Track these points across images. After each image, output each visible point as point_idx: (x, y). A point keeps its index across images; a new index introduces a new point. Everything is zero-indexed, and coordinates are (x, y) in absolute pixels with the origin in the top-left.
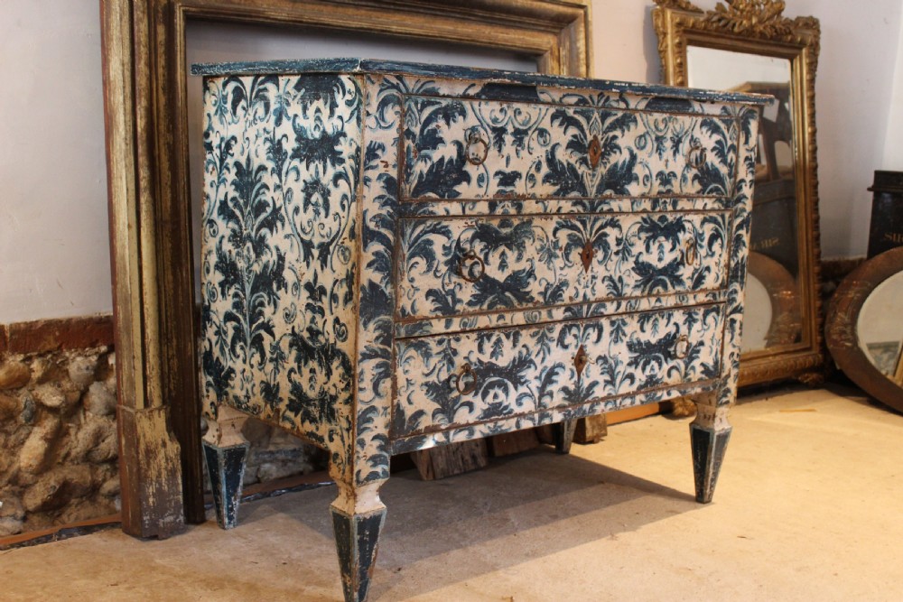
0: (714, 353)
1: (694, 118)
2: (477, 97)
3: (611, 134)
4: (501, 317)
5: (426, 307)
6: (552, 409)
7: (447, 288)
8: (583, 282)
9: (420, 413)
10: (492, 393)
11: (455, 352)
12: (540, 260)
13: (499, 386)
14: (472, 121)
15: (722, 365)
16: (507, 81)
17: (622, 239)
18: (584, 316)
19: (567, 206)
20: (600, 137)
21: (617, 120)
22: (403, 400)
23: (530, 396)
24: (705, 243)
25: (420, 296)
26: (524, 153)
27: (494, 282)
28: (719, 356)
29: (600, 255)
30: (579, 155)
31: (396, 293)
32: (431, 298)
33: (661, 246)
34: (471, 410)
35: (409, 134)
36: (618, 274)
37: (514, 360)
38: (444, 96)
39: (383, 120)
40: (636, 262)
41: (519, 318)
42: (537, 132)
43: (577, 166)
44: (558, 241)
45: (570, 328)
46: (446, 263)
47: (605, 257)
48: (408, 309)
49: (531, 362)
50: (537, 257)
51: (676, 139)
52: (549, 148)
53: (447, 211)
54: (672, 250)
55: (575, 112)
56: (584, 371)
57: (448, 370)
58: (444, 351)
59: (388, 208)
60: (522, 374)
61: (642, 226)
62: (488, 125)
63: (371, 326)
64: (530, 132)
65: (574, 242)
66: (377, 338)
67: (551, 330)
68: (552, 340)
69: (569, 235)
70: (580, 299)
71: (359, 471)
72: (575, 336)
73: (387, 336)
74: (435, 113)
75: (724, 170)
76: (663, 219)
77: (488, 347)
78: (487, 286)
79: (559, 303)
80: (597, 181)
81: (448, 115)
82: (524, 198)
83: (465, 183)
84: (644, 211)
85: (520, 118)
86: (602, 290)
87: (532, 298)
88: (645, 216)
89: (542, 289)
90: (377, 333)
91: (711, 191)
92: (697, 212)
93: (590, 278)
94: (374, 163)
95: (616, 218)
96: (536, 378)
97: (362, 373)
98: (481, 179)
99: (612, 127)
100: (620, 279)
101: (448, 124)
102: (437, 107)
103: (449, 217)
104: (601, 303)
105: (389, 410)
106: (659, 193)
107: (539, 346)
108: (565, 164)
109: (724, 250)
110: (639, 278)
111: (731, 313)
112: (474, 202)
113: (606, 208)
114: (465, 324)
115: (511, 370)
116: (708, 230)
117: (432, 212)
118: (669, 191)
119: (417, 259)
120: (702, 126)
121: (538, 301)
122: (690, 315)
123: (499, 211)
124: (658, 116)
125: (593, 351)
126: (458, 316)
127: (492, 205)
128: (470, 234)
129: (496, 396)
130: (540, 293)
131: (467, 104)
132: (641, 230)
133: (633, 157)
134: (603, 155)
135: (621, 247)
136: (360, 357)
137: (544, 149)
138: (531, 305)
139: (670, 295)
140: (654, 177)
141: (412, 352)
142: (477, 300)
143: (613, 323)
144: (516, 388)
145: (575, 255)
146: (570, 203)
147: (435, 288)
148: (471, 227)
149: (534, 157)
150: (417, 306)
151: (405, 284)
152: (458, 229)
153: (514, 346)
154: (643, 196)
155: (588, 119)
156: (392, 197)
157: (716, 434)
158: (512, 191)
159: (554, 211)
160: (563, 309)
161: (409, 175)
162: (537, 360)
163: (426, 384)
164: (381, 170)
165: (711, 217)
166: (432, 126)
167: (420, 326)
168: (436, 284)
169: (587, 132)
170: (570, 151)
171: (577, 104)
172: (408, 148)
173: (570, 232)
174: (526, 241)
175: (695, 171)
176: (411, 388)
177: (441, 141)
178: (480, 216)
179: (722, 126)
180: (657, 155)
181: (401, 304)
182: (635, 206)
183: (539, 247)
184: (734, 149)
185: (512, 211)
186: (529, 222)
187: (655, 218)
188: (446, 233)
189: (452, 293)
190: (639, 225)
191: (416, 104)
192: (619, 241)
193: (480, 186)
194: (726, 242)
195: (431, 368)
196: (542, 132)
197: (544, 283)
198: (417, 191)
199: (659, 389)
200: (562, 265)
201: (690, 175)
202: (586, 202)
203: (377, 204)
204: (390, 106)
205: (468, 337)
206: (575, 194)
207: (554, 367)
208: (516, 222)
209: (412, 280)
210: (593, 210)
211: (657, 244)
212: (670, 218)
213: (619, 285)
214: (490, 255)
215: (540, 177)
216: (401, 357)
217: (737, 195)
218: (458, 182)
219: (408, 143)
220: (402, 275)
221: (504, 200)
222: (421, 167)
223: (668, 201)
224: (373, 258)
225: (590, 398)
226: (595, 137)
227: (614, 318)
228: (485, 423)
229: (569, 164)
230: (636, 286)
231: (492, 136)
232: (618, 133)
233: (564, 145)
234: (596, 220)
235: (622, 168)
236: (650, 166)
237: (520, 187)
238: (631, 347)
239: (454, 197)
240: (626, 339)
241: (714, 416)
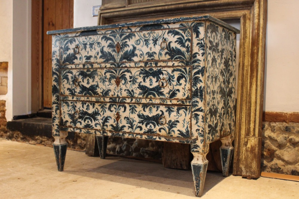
0: (186, 127)
1: (164, 31)
2: (79, 36)
3: (124, 41)
4: (88, 98)
5: (67, 93)
6: (108, 131)
7: (73, 88)
8: (117, 90)
9: (67, 121)
10: (87, 120)
11: (76, 106)
12: (100, 82)
13: (89, 119)
14: (77, 42)
15: (192, 133)
18: (117, 102)
19: (108, 65)
20: (120, 42)
21: (127, 36)
22: (63, 116)
23: (99, 125)
24: (175, 80)
25: (66, 89)
26: (93, 50)
27: (86, 88)
29: (123, 82)
30: (112, 49)
31: (60, 88)
32: (68, 90)
33: (151, 80)
34: (81, 124)
35: (62, 48)
36: (131, 89)
37: (93, 112)
38: (70, 37)
39: (56, 45)
40: (139, 85)
41: (94, 99)
42: (97, 43)
43: (112, 52)
44: (106, 76)
45: (113, 105)
46: (72, 81)
47: (125, 83)
48: (63, 93)
49: (99, 114)
50: (99, 81)
51: (155, 39)
52: (101, 48)
53: (71, 67)
54: (157, 81)
55: (110, 36)
56: (119, 121)
57: (74, 111)
58: (73, 105)
59: (58, 67)
60: (96, 117)
62: (82, 43)
63: (55, 96)
64: (95, 44)
65: (112, 77)
66: (56, 99)
67: (105, 105)
68: (106, 108)
69: (110, 75)
70: (116, 96)
71: (53, 132)
72: (115, 108)
73: (58, 99)
74: (68, 42)
75: (183, 49)
76: (151, 69)
77: (85, 106)
78: (83, 88)
79: (108, 96)
80: (120, 57)
81: (71, 42)
82: (94, 63)
83: (76, 60)
84: (142, 67)
85: (91, 40)
86: (125, 94)
87: (98, 94)
89: (102, 91)
90: (56, 98)
91: (177, 58)
92: (168, 67)
93: (119, 89)
94: (54, 56)
95: (129, 69)
96: (101, 119)
97: (53, 107)
98: (80, 58)
99: (125, 39)
100: (133, 91)
101: (71, 44)
102: (68, 40)
103: (72, 69)
104: (124, 98)
105: (59, 118)
106: (148, 60)
107: (102, 109)
108: (107, 52)
109: (188, 83)
110: (141, 91)
111: (195, 111)
112: (79, 65)
113: (124, 66)
114: (77, 99)
115: (93, 115)
116: (177, 74)
117: (68, 68)
118: (153, 59)
119: (64, 80)
120: (168, 33)
121: (100, 95)
122: (169, 108)
123: (86, 67)
124: (145, 32)
125: (123, 115)
126: (76, 96)
127: (84, 65)
128: (78, 73)
129: (88, 122)
130: (101, 92)
131: (76, 38)
132: (140, 73)
133: (135, 48)
134: (121, 48)
135: (132, 79)
136: (52, 103)
137: (100, 48)
138: (98, 96)
139: (157, 99)
140: (145, 54)
141: (64, 104)
142: (81, 92)
143: (130, 106)
144: (94, 121)
145: (113, 81)
146: (109, 64)
147: (69, 88)
148: (78, 72)
149: (96, 51)
150: (65, 92)
151: (62, 86)
152: (75, 72)
153: (93, 108)
154: (140, 61)
155: (115, 37)
156: (58, 64)
158: (90, 61)
159: (104, 67)
160: (109, 98)
161: (62, 58)
162: (101, 114)
163: (68, 114)
164: (56, 57)
165: (178, 69)
166: (67, 45)
167: (66, 97)
168: (70, 87)
169: (115, 41)
170: (108, 48)
171: (111, 33)
173: (111, 74)
174: (95, 76)
175: (166, 51)
176: (65, 114)
177: (69, 49)
178: (81, 68)
179: (181, 32)
180: (146, 47)
181: (61, 91)
182: (137, 65)
183: (99, 78)
184: (190, 40)
185: (90, 67)
186: (96, 70)
187: (147, 69)
188: (72, 73)
189: (74, 89)
191: (63, 40)
192: (131, 77)
193: (80, 60)
194: (188, 79)
195: (70, 109)
196: (99, 43)
197: (102, 89)
198: (64, 62)
199: (155, 136)
200: (108, 84)
201: (163, 53)
202: (116, 64)
203: (55, 66)
204: (57, 41)
205: (79, 103)
206: (111, 61)
207: (108, 117)
208: (92, 70)
209: (63, 85)
210: (119, 67)
211: (149, 79)
212: (155, 69)
213: (132, 93)
214: (84, 80)
215: (98, 57)
216: (62, 105)
217: (193, 59)
218: (74, 59)
219: (61, 50)
220: (61, 83)
221: (87, 64)
222: (65, 56)
223: (153, 63)
224: (54, 79)
225: (122, 131)
226: (118, 43)
227: (130, 104)
228: (85, 129)
229: (108, 52)
230: (140, 94)
231: (83, 46)
232: (127, 40)
233: (107, 46)
234: (120, 70)
235: (130, 52)
236: (142, 50)
237: (92, 60)
238: (139, 116)
239: (73, 63)
240: (137, 113)
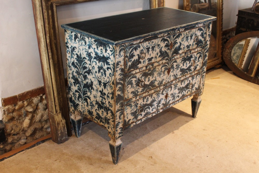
0: (198, 85)
1: (196, 29)
2: (143, 42)
3: (175, 40)
4: (149, 92)
5: (131, 96)
6: (160, 109)
7: (136, 90)
8: (168, 78)
9: (130, 120)
10: (146, 110)
11: (138, 104)
12: (158, 76)
13: (148, 108)
14: (142, 48)
15: (200, 86)
16: (151, 36)
17: (177, 65)
18: (168, 86)
19: (164, 61)
20: (173, 42)
21: (177, 36)
22: (126, 118)
23: (155, 108)
24: (197, 59)
25: (130, 94)
26: (154, 52)
27: (147, 85)
28: (199, 85)
29: (172, 70)
30: (168, 48)
31: (124, 95)
32: (132, 93)
33: (187, 63)
34: (141, 116)
35: (127, 56)
36: (176, 73)
37: (151, 101)
38: (135, 44)
39: (120, 55)
40: (180, 69)
41: (153, 91)
42: (157, 46)
43: (167, 51)
44: (162, 70)
45: (164, 90)
46: (136, 84)
47: (173, 71)
48: (127, 98)
49: (155, 100)
50: (157, 76)
51: (191, 36)
52: (160, 49)
53: (136, 72)
54: (189, 63)
55: (167, 38)
56: (167, 98)
57: (136, 108)
58: (135, 104)
59: (122, 76)
60: (153, 104)
61: (182, 60)
62: (145, 48)
63: (118, 104)
64: (155, 46)
65: (166, 69)
66: (120, 107)
67: (160, 92)
68: (160, 94)
69: (165, 68)
70: (167, 82)
71: (116, 137)
72: (166, 91)
73: (122, 105)
74: (133, 49)
75: (203, 39)
76: (187, 56)
77: (145, 100)
78: (145, 86)
79: (162, 85)
80: (172, 53)
81: (136, 49)
82: (154, 63)
83: (140, 64)
84: (183, 56)
85: (153, 44)
86: (172, 78)
87: (156, 86)
88: (183, 57)
89: (158, 83)
90: (120, 106)
91: (199, 46)
92: (195, 52)
93: (169, 76)
94: (118, 66)
95: (176, 60)
96: (156, 104)
97: (116, 115)
98: (144, 62)
99: (176, 38)
100: (177, 74)
101: (136, 51)
102: (133, 48)
103: (136, 73)
104: (172, 81)
105: (123, 122)
106: (187, 51)
107: (157, 96)
108: (164, 51)
109: (202, 59)
110: (181, 73)
111: (203, 74)
112: (142, 68)
113: (173, 58)
114: (140, 97)
115: (151, 103)
116: (198, 55)
117: (132, 73)
118: (189, 49)
119: (129, 86)
120: (198, 30)
121: (157, 86)
122: (193, 77)
123: (148, 68)
124: (187, 31)
125: (170, 93)
126: (138, 96)
127: (146, 67)
128: (141, 76)
129: (147, 111)
130: (158, 84)
131: (140, 45)
132: (182, 61)
133: (181, 44)
134: (173, 46)
135: (177, 67)
136: (116, 112)
137: (159, 49)
138: (155, 87)
139: (188, 74)
140: (186, 47)
141: (128, 107)
142: (143, 90)
143: (174, 85)
144: (152, 107)
145: (166, 72)
147: (133, 91)
148: (142, 74)
149: (157, 52)
150: (129, 96)
151: (126, 92)
152: (138, 76)
153: (151, 98)
154: (183, 53)
155: (170, 38)
156: (123, 73)
157: (198, 102)
158: (151, 62)
159: (161, 63)
160: (163, 86)
161: (127, 66)
162: (157, 100)
163: (131, 113)
164: (120, 67)
165: (199, 52)
166: (132, 53)
167: (130, 101)
168: (133, 90)
169: (169, 41)
170: (165, 48)
171: (167, 35)
172: (126, 60)
173: (165, 67)
174: (154, 73)
175: (195, 42)
176: (128, 115)
177: (134, 56)
178: (144, 70)
179: (203, 28)
180: (187, 41)
181: (125, 97)
182: (181, 56)
183: (157, 73)
184: (206, 33)
185: (151, 67)
186: (155, 68)
187: (185, 57)
188: (135, 77)
189: (137, 91)
190: (181, 60)
191: (128, 49)
192: (176, 65)
193: (144, 63)
194: (202, 57)
195: (132, 109)
196: (159, 45)
197: (158, 81)
198: (129, 70)
199: (185, 97)
200: (163, 76)
201: (194, 44)
202: (169, 59)
203: (119, 76)
204: (122, 51)
205: (141, 100)
206: (166, 58)
207: (161, 100)
208: (152, 69)
209: (128, 91)
210: (171, 60)
211: (186, 63)
212: (189, 56)
213: (176, 76)
214: (146, 79)
215: (158, 56)
216: (125, 109)
217: (206, 44)
218: (138, 64)
219: (127, 59)
220: (125, 90)
221: (149, 65)
222: (130, 64)
223: (189, 52)
224: (119, 88)
225: (169, 104)
226: (172, 42)
227: (175, 84)
228: (144, 117)
229: (165, 51)
230: (180, 75)
231: (146, 50)
232: (177, 39)
233: (164, 46)
234: (171, 62)
235: (178, 47)
236: (185, 45)
237: (153, 60)
238: (178, 89)
239: (137, 68)
240: (177, 88)
241: (197, 98)
